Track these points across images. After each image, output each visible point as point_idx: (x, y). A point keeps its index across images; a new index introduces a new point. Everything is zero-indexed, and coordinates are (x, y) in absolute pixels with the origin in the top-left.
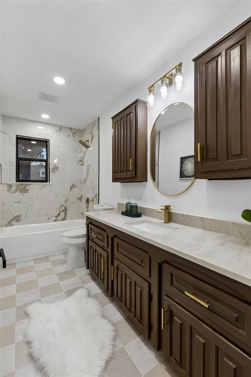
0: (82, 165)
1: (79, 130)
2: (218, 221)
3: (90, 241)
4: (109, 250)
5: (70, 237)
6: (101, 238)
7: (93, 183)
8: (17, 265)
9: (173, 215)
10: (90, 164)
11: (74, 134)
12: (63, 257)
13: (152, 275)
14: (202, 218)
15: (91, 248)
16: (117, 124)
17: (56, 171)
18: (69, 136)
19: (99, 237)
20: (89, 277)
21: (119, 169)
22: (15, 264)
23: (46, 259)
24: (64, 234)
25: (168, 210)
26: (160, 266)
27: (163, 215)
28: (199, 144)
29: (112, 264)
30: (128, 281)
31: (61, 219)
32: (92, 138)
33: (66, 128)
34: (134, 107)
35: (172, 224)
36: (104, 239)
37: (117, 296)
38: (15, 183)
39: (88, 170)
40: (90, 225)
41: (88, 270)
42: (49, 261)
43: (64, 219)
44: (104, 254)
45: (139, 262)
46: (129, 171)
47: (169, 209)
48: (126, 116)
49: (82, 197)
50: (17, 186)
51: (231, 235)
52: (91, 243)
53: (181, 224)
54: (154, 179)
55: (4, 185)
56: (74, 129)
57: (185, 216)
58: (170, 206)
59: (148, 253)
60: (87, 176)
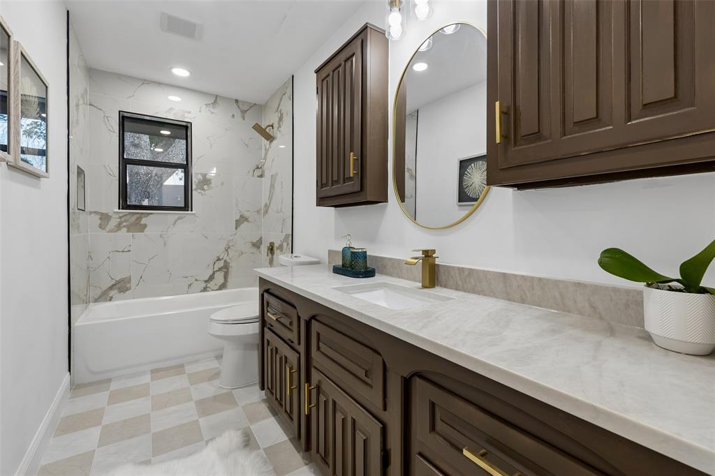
0: (261, 176)
1: (255, 104)
2: (540, 279)
3: (266, 329)
4: (302, 349)
5: (226, 322)
6: (285, 321)
7: (281, 211)
8: (112, 384)
9: (441, 270)
10: (277, 174)
11: (244, 112)
12: (214, 364)
13: (388, 405)
14: (504, 275)
15: (268, 344)
16: (325, 82)
17: (205, 187)
18: (233, 116)
19: (282, 320)
20: (264, 408)
21: (330, 179)
22: (109, 380)
23: (179, 369)
24: (213, 317)
25: (430, 259)
26: (407, 384)
27: (418, 271)
28: (497, 104)
29: (308, 380)
30: (339, 417)
31: (217, 287)
32: (281, 119)
33: (226, 99)
34: (360, 42)
35: (438, 291)
36: (291, 323)
37: (318, 451)
38: (117, 210)
39: (272, 186)
40: (266, 295)
41: (264, 391)
42: (185, 373)
43: (223, 287)
44: (293, 357)
45: (362, 374)
46: (350, 179)
47: (431, 256)
48: (343, 63)
49: (260, 241)
50: (120, 218)
51: (569, 312)
52: (268, 335)
53: (457, 289)
54: (402, 196)
55: (93, 214)
56: (244, 102)
57: (466, 273)
58: (434, 251)
59: (379, 354)
60: (270, 198)
